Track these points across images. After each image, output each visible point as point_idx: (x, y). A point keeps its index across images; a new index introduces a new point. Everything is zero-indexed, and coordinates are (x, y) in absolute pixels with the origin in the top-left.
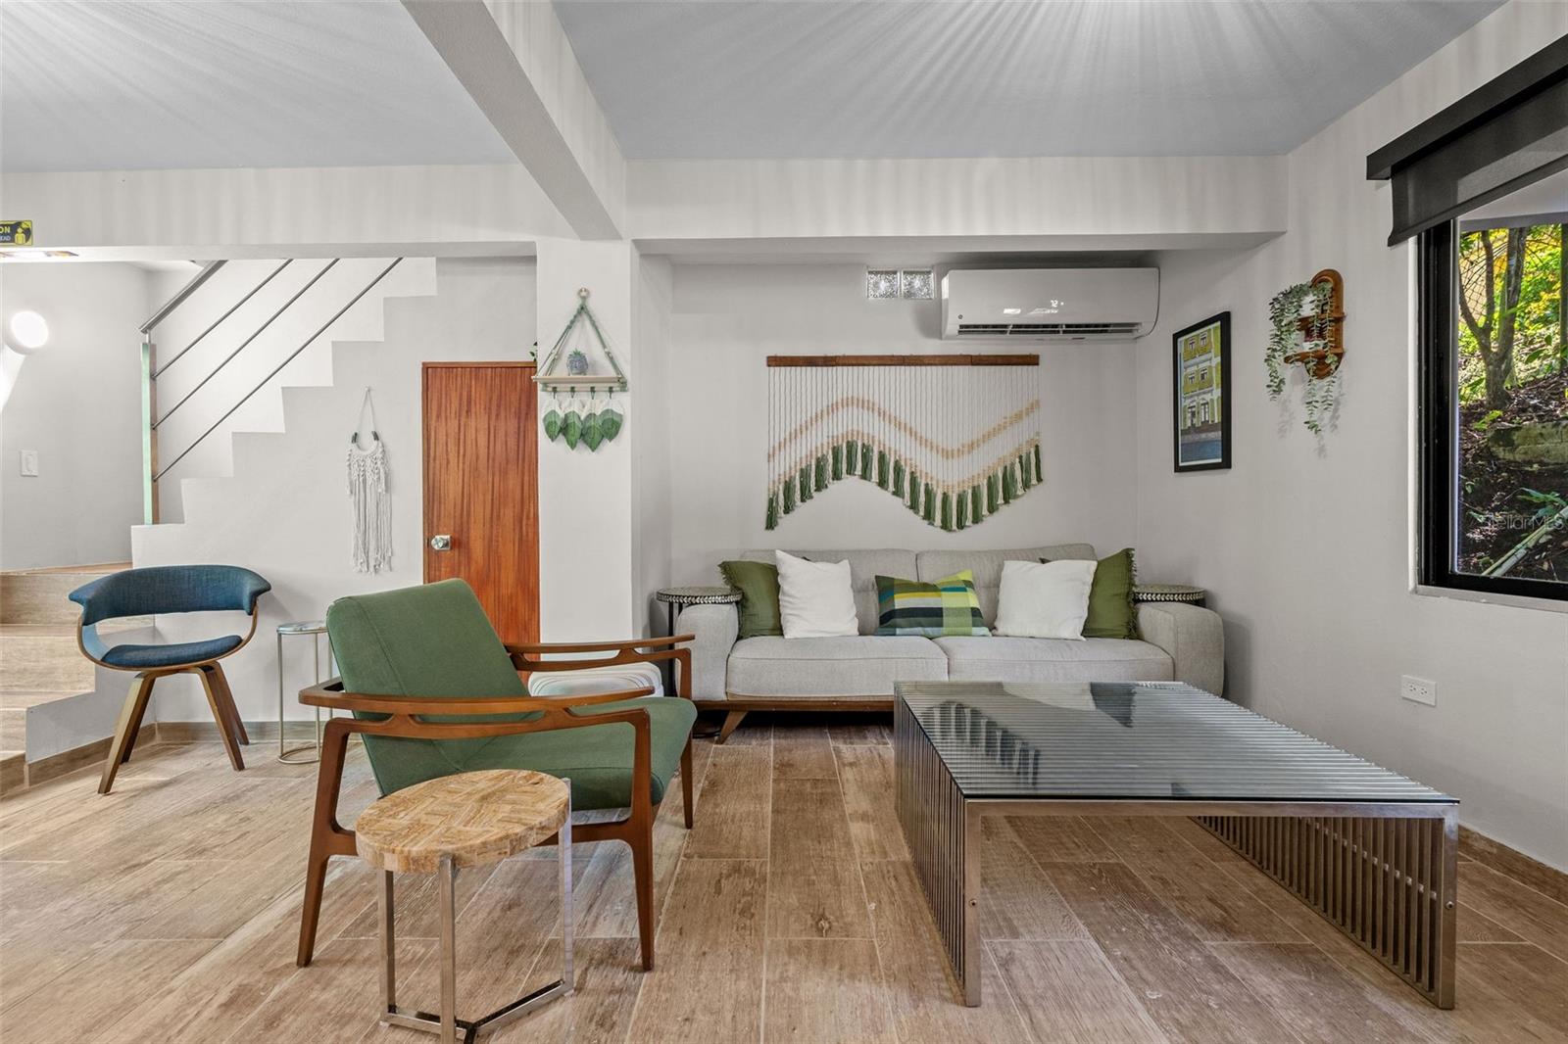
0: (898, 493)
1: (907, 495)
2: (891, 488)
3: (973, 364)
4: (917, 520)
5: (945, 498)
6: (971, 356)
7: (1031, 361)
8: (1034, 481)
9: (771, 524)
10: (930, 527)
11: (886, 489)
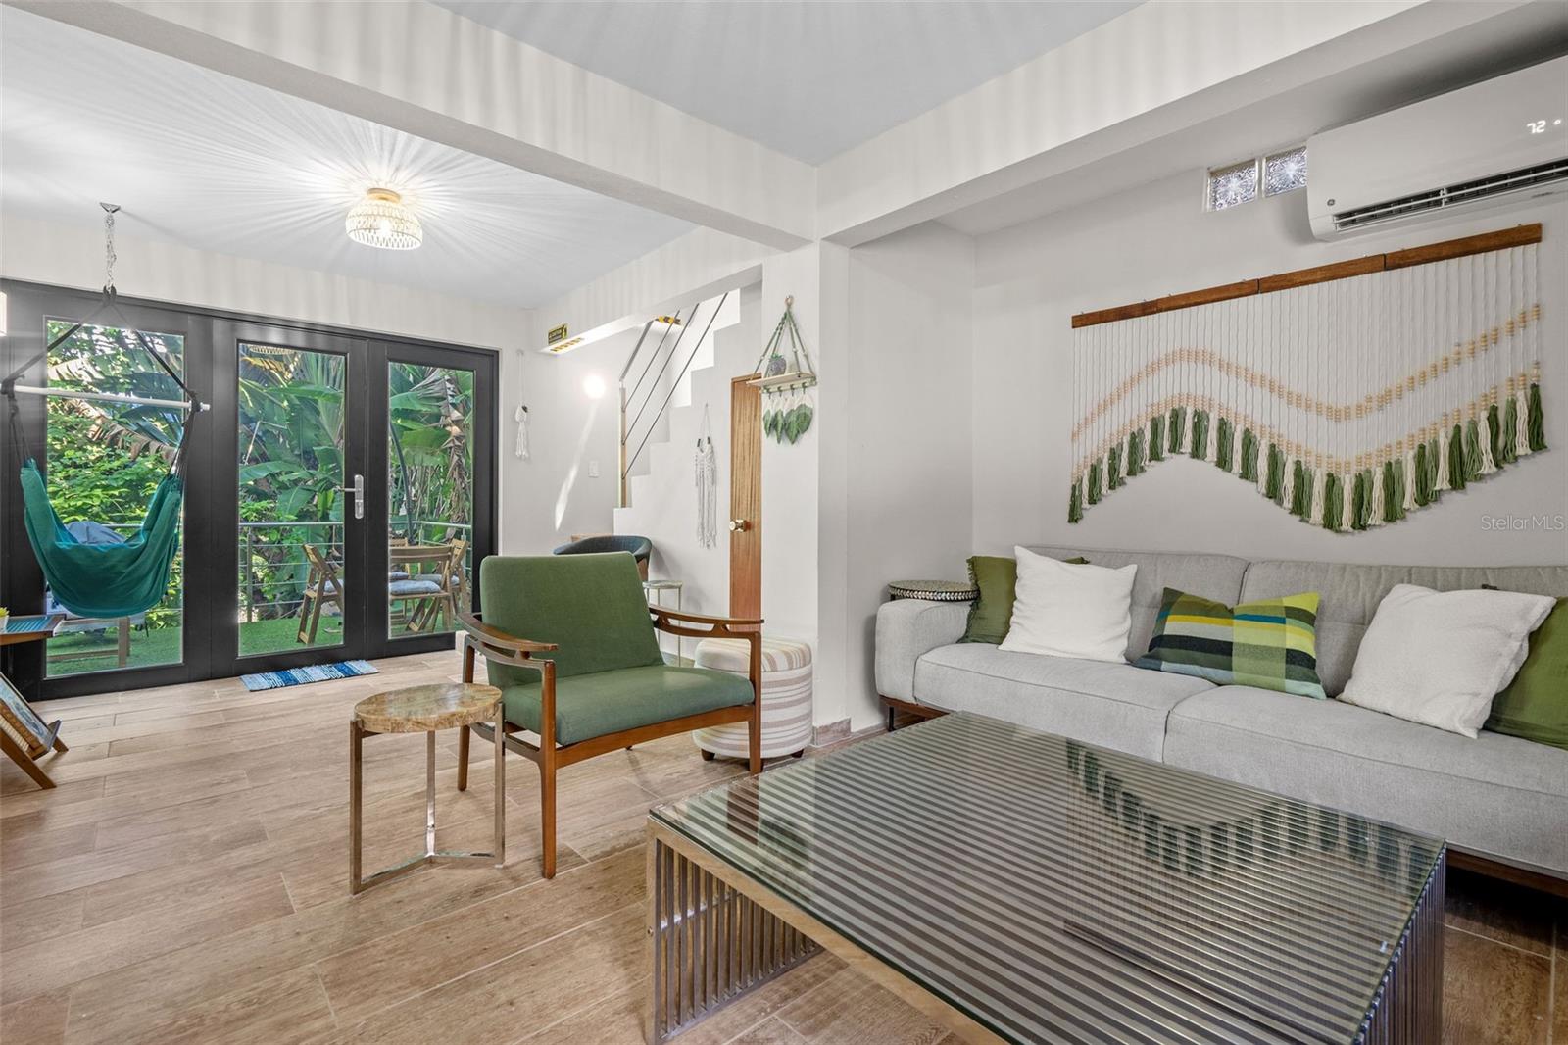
0: (1247, 474)
1: (1263, 478)
2: (1237, 467)
3: (1386, 268)
4: (1281, 514)
5: (1332, 482)
6: (1384, 255)
7: (1528, 235)
8: (1522, 448)
9: (1074, 517)
10: (1304, 524)
11: (1230, 471)
